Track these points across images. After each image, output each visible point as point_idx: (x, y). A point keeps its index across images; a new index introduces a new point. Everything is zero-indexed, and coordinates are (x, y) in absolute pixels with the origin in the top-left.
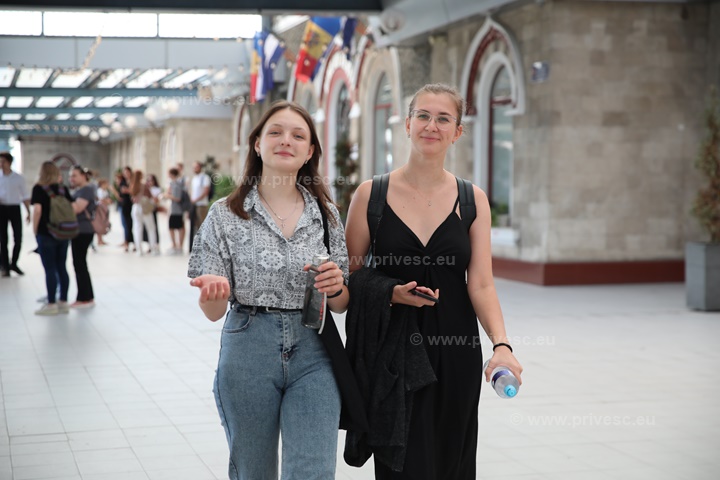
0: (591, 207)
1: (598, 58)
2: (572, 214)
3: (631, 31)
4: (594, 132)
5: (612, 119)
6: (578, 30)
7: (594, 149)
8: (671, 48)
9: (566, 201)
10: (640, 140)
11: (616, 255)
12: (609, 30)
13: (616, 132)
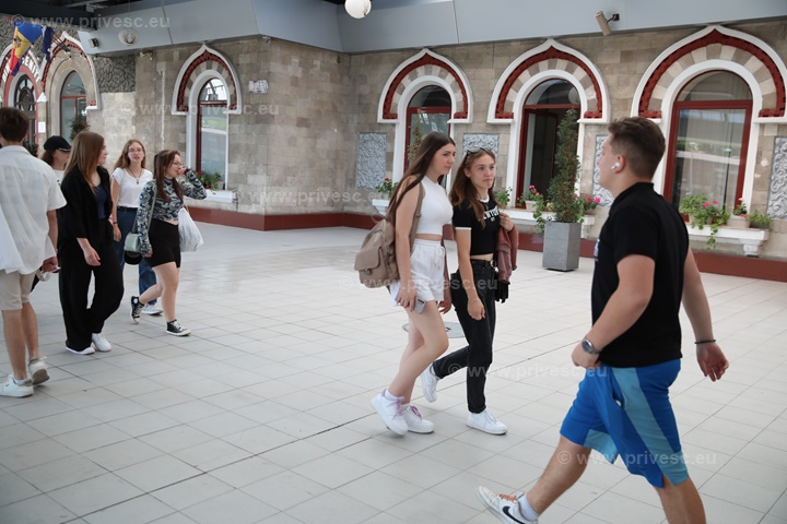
0: (289, 179)
1: (295, 82)
2: (279, 183)
3: (313, 66)
4: (292, 130)
5: (302, 122)
6: (285, 62)
7: (292, 141)
8: (332, 81)
9: (276, 174)
10: (315, 137)
11: (302, 210)
12: (301, 64)
13: (304, 131)
